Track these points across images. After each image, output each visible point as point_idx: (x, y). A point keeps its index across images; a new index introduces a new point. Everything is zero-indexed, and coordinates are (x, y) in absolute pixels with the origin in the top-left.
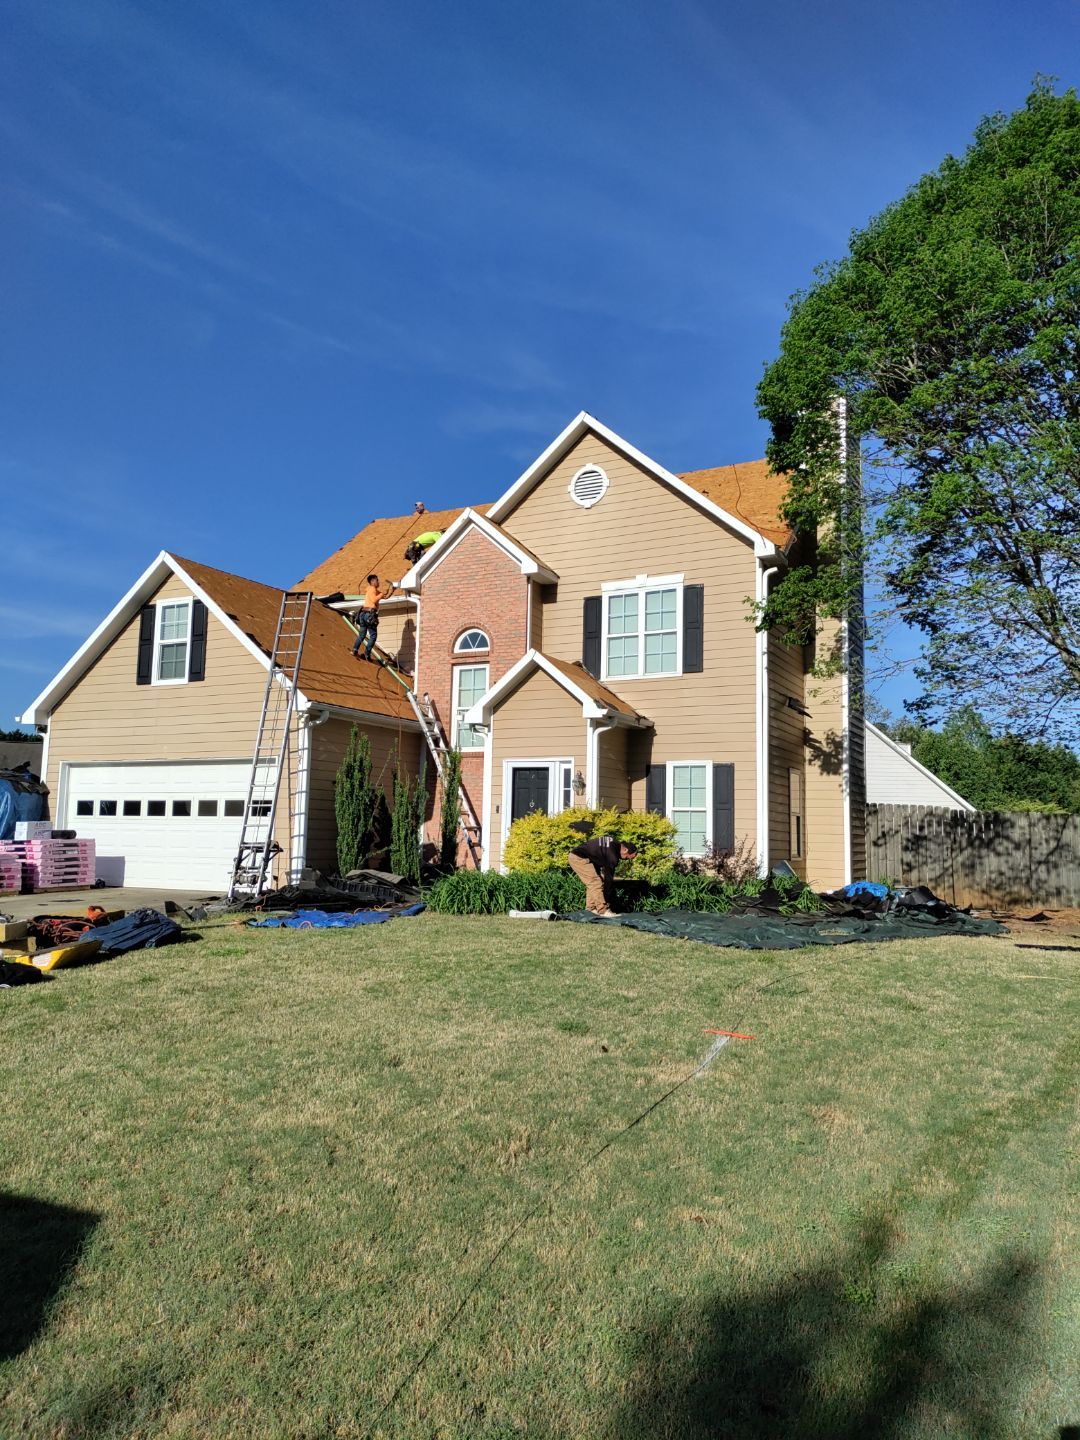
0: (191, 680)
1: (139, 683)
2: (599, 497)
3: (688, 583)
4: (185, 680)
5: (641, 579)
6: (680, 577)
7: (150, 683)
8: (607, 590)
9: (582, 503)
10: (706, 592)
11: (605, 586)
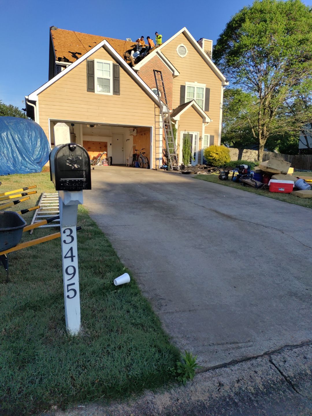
0: (114, 94)
1: (88, 91)
3: (207, 87)
4: (111, 93)
5: (196, 83)
7: (94, 92)
9: (181, 55)
10: (211, 91)
11: (186, 83)
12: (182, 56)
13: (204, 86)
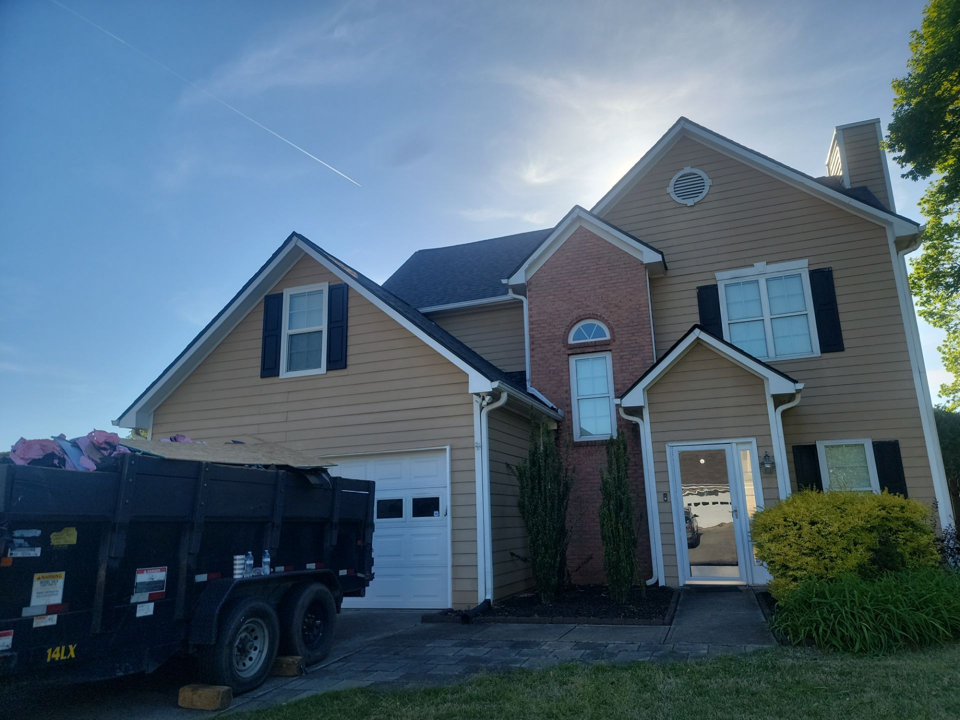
0: (329, 368)
1: (264, 376)
2: (701, 196)
3: (813, 268)
4: (323, 368)
5: (760, 266)
6: (805, 263)
7: (278, 375)
8: (722, 278)
9: (685, 202)
10: (835, 275)
11: (719, 275)
12: (690, 202)
13: (802, 267)
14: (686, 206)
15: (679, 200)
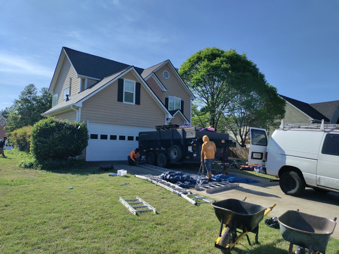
0: (136, 104)
1: (118, 101)
2: (168, 78)
3: (182, 100)
4: (134, 103)
5: (175, 97)
7: (123, 102)
10: (184, 102)
11: (169, 96)
12: (166, 78)
14: (165, 79)
15: (164, 77)
